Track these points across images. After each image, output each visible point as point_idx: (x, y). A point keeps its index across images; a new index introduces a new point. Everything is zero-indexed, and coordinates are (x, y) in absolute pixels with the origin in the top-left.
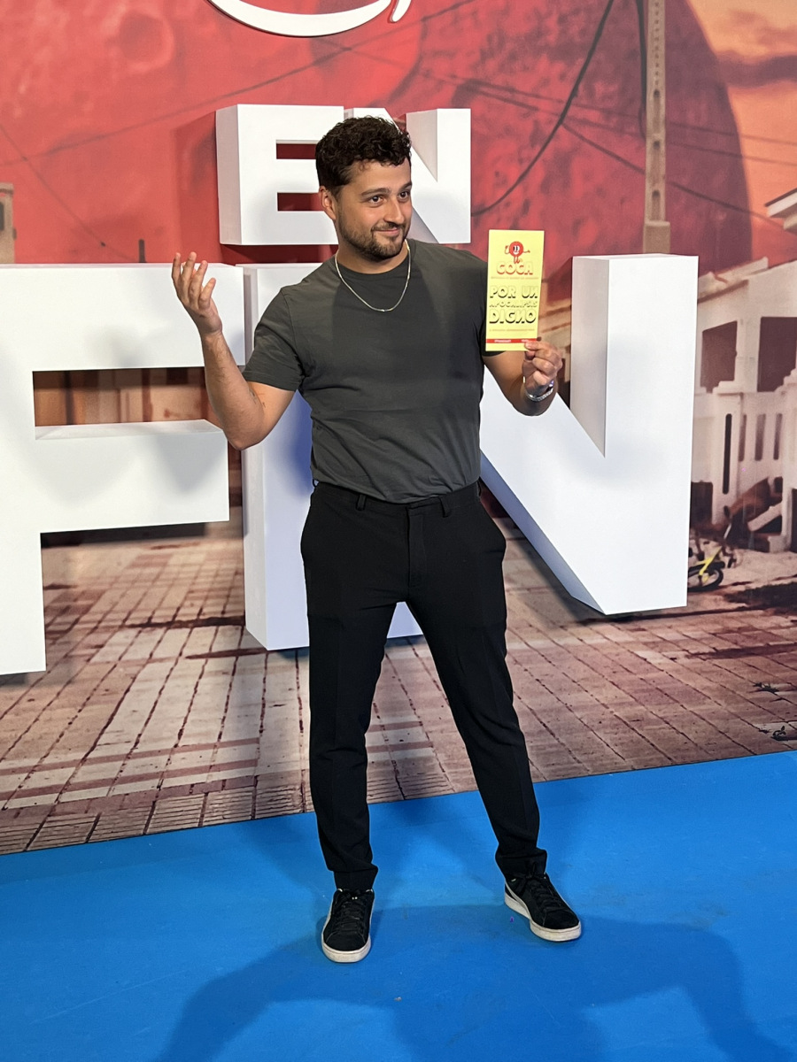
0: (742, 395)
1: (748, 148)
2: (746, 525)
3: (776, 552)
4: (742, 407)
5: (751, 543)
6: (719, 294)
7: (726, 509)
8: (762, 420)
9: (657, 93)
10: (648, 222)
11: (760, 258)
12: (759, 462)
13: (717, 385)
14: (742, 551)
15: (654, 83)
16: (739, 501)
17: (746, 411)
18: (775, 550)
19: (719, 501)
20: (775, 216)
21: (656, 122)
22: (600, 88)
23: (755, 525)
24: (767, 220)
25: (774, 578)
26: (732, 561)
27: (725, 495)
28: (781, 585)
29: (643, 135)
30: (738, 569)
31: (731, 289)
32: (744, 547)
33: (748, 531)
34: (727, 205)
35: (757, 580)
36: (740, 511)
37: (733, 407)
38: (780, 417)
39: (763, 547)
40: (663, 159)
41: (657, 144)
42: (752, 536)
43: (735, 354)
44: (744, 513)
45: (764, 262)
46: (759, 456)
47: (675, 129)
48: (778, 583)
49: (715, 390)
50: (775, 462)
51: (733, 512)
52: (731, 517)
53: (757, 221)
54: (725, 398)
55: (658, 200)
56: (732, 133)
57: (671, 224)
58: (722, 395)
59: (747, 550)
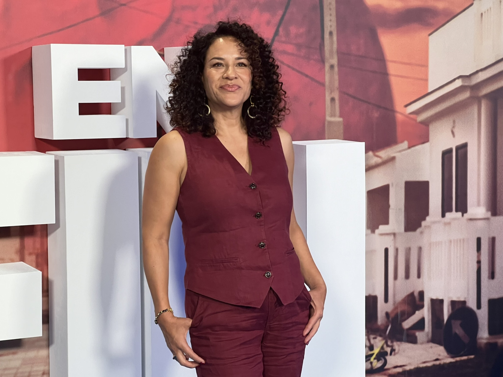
0: (394, 234)
1: (392, 69)
2: (401, 325)
3: (422, 343)
4: (395, 243)
5: (404, 337)
6: (377, 166)
7: (387, 314)
8: (408, 251)
9: (331, 33)
10: (328, 118)
11: (402, 142)
12: (408, 281)
13: (378, 228)
14: (399, 343)
15: (329, 26)
16: (396, 308)
17: (399, 245)
18: (421, 342)
19: (382, 308)
20: (411, 113)
21: (331, 52)
22: (293, 30)
23: (407, 324)
24: (406, 116)
25: (421, 361)
26: (393, 350)
27: (386, 304)
28: (426, 367)
29: (322, 61)
30: (397, 356)
31: (384, 163)
32: (400, 340)
33: (402, 329)
34: (379, 107)
35: (410, 364)
36: (397, 315)
37: (388, 242)
38: (420, 249)
39: (413, 340)
40: (336, 77)
41: (332, 67)
42: (405, 332)
43: (389, 206)
44: (399, 317)
45: (405, 144)
46: (407, 276)
47: (343, 57)
48: (424, 365)
49: (377, 231)
50: (419, 280)
51: (392, 316)
52: (390, 319)
53: (399, 117)
54: (383, 237)
55: (335, 103)
56: (381, 59)
57: (343, 120)
58: (382, 235)
59: (403, 343)
